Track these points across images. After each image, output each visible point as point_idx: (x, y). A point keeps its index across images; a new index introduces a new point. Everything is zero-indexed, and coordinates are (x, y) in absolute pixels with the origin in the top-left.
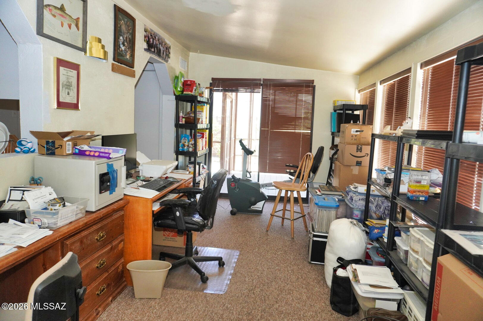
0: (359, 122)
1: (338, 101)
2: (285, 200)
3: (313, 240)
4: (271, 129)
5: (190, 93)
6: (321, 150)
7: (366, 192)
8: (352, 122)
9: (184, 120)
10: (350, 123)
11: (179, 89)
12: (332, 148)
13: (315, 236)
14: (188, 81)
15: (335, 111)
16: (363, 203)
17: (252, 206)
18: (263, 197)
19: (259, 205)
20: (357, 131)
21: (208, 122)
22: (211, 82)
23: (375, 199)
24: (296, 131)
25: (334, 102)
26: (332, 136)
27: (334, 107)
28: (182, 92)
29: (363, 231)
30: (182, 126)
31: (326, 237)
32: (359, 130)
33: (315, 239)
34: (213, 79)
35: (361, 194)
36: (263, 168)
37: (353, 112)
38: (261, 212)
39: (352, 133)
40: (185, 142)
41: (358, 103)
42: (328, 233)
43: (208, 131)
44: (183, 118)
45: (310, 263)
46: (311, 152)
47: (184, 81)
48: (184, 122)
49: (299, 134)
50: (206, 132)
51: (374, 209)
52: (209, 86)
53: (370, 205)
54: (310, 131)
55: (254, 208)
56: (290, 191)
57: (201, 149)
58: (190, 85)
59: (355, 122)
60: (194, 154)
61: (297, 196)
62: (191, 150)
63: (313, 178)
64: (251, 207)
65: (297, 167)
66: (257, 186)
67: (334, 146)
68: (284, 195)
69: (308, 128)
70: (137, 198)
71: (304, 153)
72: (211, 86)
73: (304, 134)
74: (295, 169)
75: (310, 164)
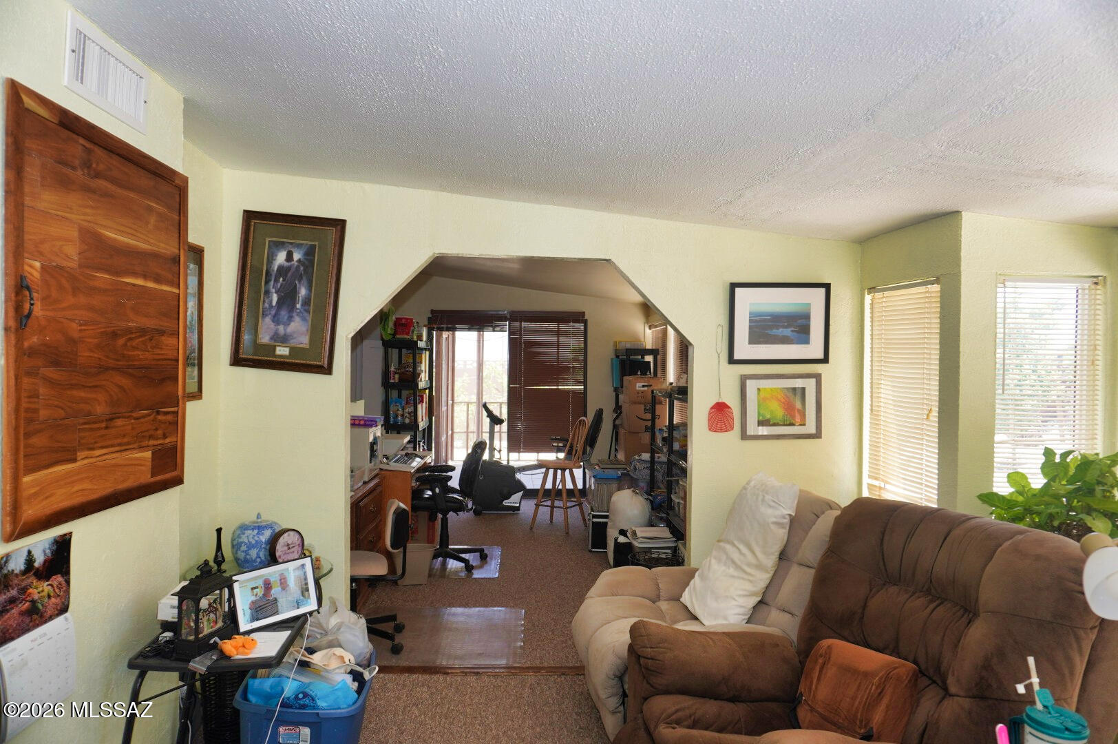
0: (650, 372)
1: (620, 342)
2: (553, 494)
3: (593, 522)
4: (525, 385)
5: (406, 336)
6: (599, 414)
7: (649, 459)
8: (639, 373)
9: (397, 376)
10: (636, 374)
11: (389, 331)
12: (615, 411)
13: (595, 516)
14: (401, 319)
15: (617, 357)
16: (647, 472)
17: (505, 501)
18: (520, 486)
19: (514, 500)
20: (643, 386)
21: (427, 379)
22: (430, 316)
23: (661, 467)
24: (560, 387)
25: (615, 342)
26: (614, 394)
27: (616, 350)
28: (394, 335)
29: (647, 499)
30: (393, 386)
31: (607, 517)
32: (646, 384)
33: (595, 520)
34: (433, 312)
35: (645, 461)
36: (514, 446)
37: (643, 358)
38: (518, 509)
39: (637, 388)
40: (398, 410)
41: (649, 346)
42: (608, 512)
43: (427, 391)
44: (395, 373)
45: (591, 551)
46: (586, 417)
47: (396, 319)
48: (397, 381)
49: (568, 391)
50: (425, 393)
51: (661, 478)
52: (426, 323)
53: (656, 473)
54: (582, 387)
55: (506, 503)
56: (561, 469)
57: (420, 420)
58: (404, 325)
59: (644, 373)
60: (413, 426)
61: (572, 487)
62: (407, 421)
63: (590, 455)
64: (504, 503)
65: (568, 441)
66: (510, 471)
67: (618, 409)
68: (551, 487)
69: (579, 382)
70: (395, 473)
71: (576, 417)
72: (429, 323)
73: (574, 391)
74: (565, 442)
75: (583, 433)
